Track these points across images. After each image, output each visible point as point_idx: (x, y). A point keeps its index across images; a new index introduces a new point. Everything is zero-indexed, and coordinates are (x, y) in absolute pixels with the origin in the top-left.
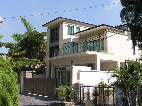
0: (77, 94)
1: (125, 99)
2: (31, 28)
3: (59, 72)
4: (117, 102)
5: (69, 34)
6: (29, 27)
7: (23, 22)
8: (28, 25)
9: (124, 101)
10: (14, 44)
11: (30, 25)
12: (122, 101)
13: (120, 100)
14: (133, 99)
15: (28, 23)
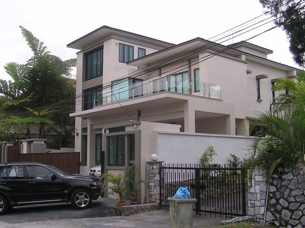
0: (152, 187)
1: (271, 195)
2: (43, 51)
3: (108, 137)
4: (253, 202)
5: (124, 62)
6: (40, 48)
7: (26, 40)
8: (37, 45)
9: (270, 198)
10: (8, 84)
11: (41, 46)
12: (266, 200)
13: (259, 197)
14: (294, 195)
15: (38, 41)
